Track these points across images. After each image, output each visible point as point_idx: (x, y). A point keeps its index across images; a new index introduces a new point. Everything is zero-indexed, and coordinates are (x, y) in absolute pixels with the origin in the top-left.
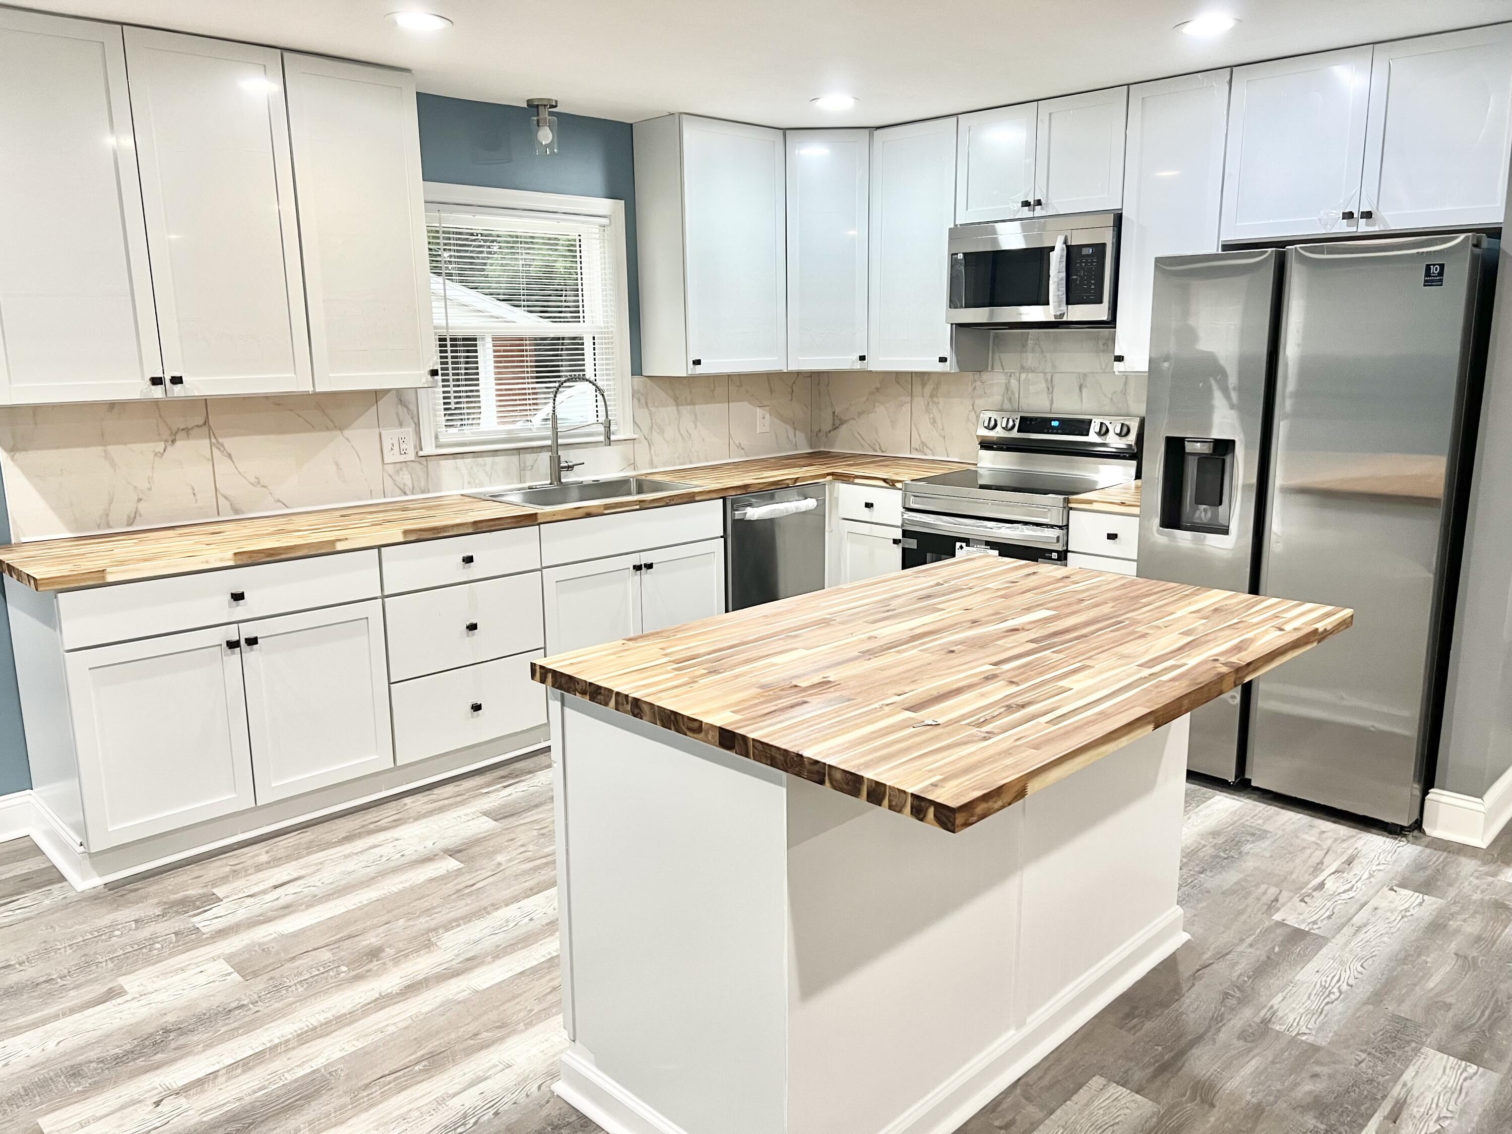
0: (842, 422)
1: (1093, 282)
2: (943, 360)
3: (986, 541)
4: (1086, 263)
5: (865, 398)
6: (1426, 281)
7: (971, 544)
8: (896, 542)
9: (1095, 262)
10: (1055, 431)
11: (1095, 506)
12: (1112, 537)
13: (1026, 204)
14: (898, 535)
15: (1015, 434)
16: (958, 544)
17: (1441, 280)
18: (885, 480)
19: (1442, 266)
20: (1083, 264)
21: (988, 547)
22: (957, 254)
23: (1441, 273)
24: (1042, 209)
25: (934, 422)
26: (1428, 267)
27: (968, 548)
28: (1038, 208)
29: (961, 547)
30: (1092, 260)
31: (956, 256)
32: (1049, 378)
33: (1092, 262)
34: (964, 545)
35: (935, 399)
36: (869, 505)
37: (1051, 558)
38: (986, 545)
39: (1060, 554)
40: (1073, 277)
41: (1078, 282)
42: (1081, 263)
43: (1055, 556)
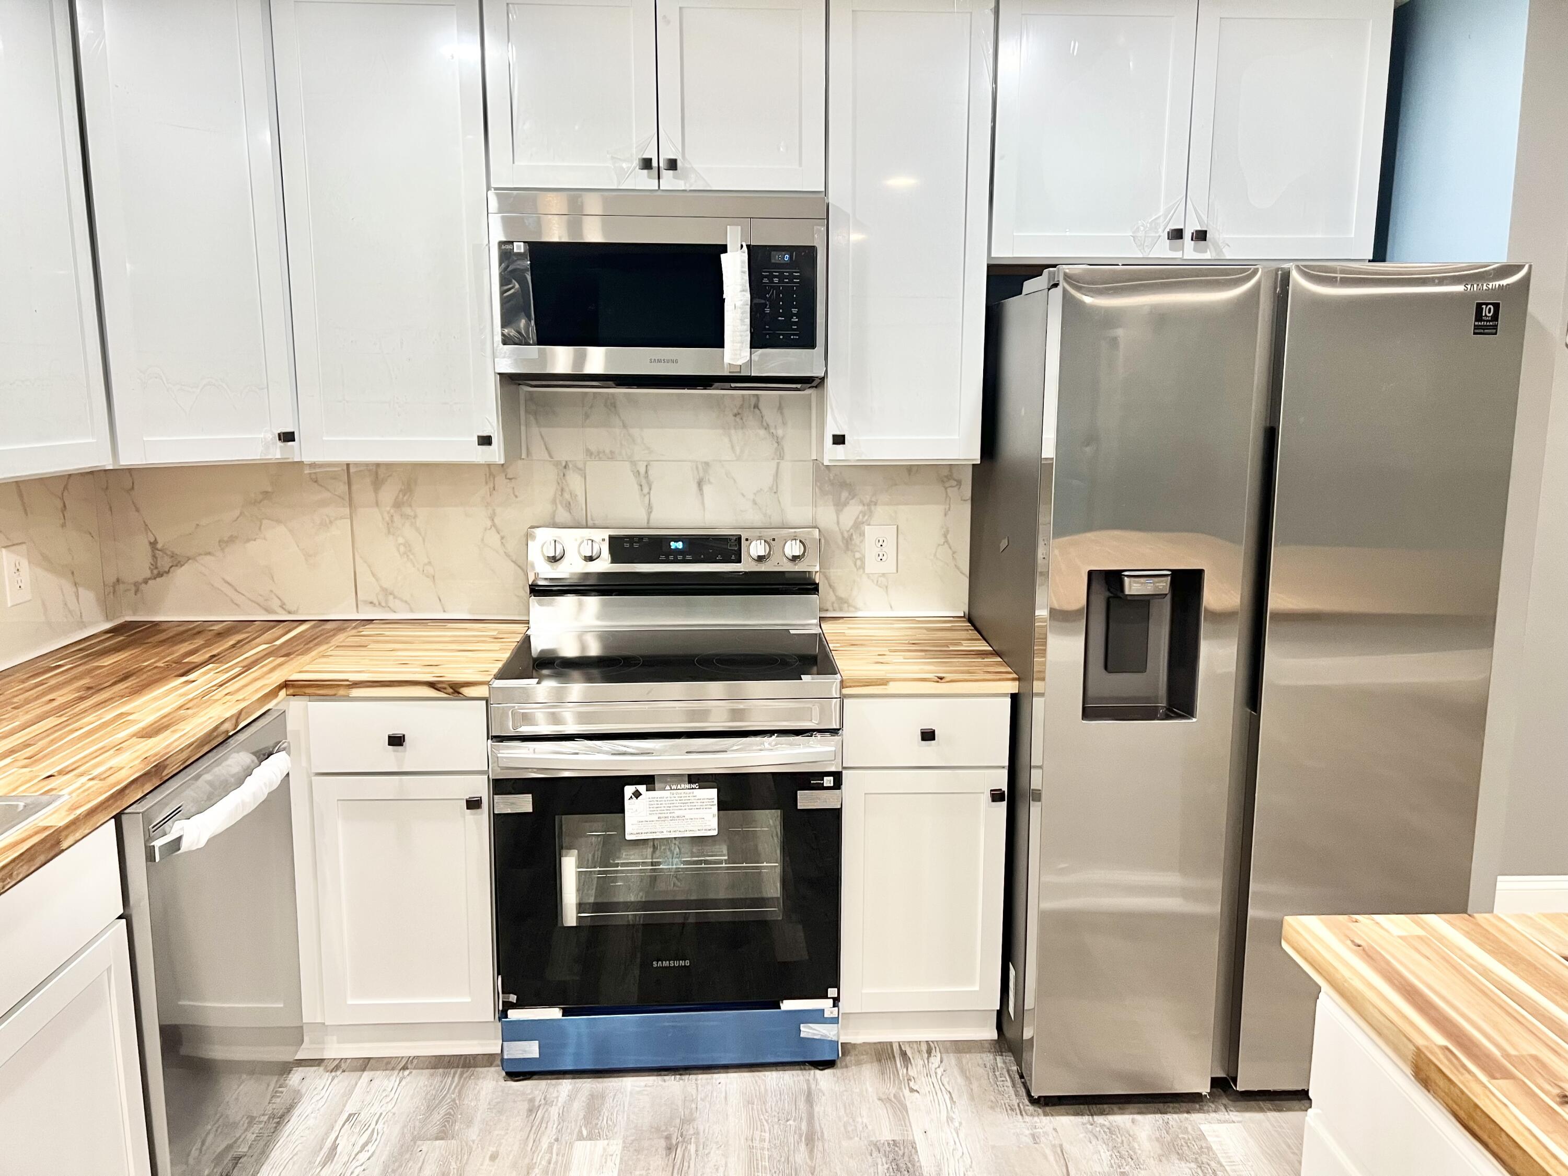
0: (177, 561)
1: (795, 311)
2: (485, 441)
3: (689, 775)
4: (781, 277)
5: (237, 513)
6: (1476, 327)
7: (657, 785)
8: (473, 804)
9: (796, 277)
10: (680, 557)
11: (892, 688)
12: (928, 735)
13: (647, 164)
14: (480, 788)
15: (604, 565)
16: (629, 790)
17: (1495, 327)
18: (432, 685)
19: (1497, 306)
20: (776, 280)
21: (694, 786)
22: (512, 242)
23: (1495, 317)
24: (675, 177)
25: (407, 550)
26: (1479, 307)
27: (651, 794)
28: (667, 175)
29: (637, 794)
30: (791, 273)
31: (508, 247)
32: (642, 470)
33: (791, 278)
34: (642, 788)
35: (407, 510)
36: (396, 741)
37: (822, 788)
38: (690, 782)
39: (838, 777)
40: (757, 301)
41: (767, 310)
42: (771, 278)
43: (828, 781)
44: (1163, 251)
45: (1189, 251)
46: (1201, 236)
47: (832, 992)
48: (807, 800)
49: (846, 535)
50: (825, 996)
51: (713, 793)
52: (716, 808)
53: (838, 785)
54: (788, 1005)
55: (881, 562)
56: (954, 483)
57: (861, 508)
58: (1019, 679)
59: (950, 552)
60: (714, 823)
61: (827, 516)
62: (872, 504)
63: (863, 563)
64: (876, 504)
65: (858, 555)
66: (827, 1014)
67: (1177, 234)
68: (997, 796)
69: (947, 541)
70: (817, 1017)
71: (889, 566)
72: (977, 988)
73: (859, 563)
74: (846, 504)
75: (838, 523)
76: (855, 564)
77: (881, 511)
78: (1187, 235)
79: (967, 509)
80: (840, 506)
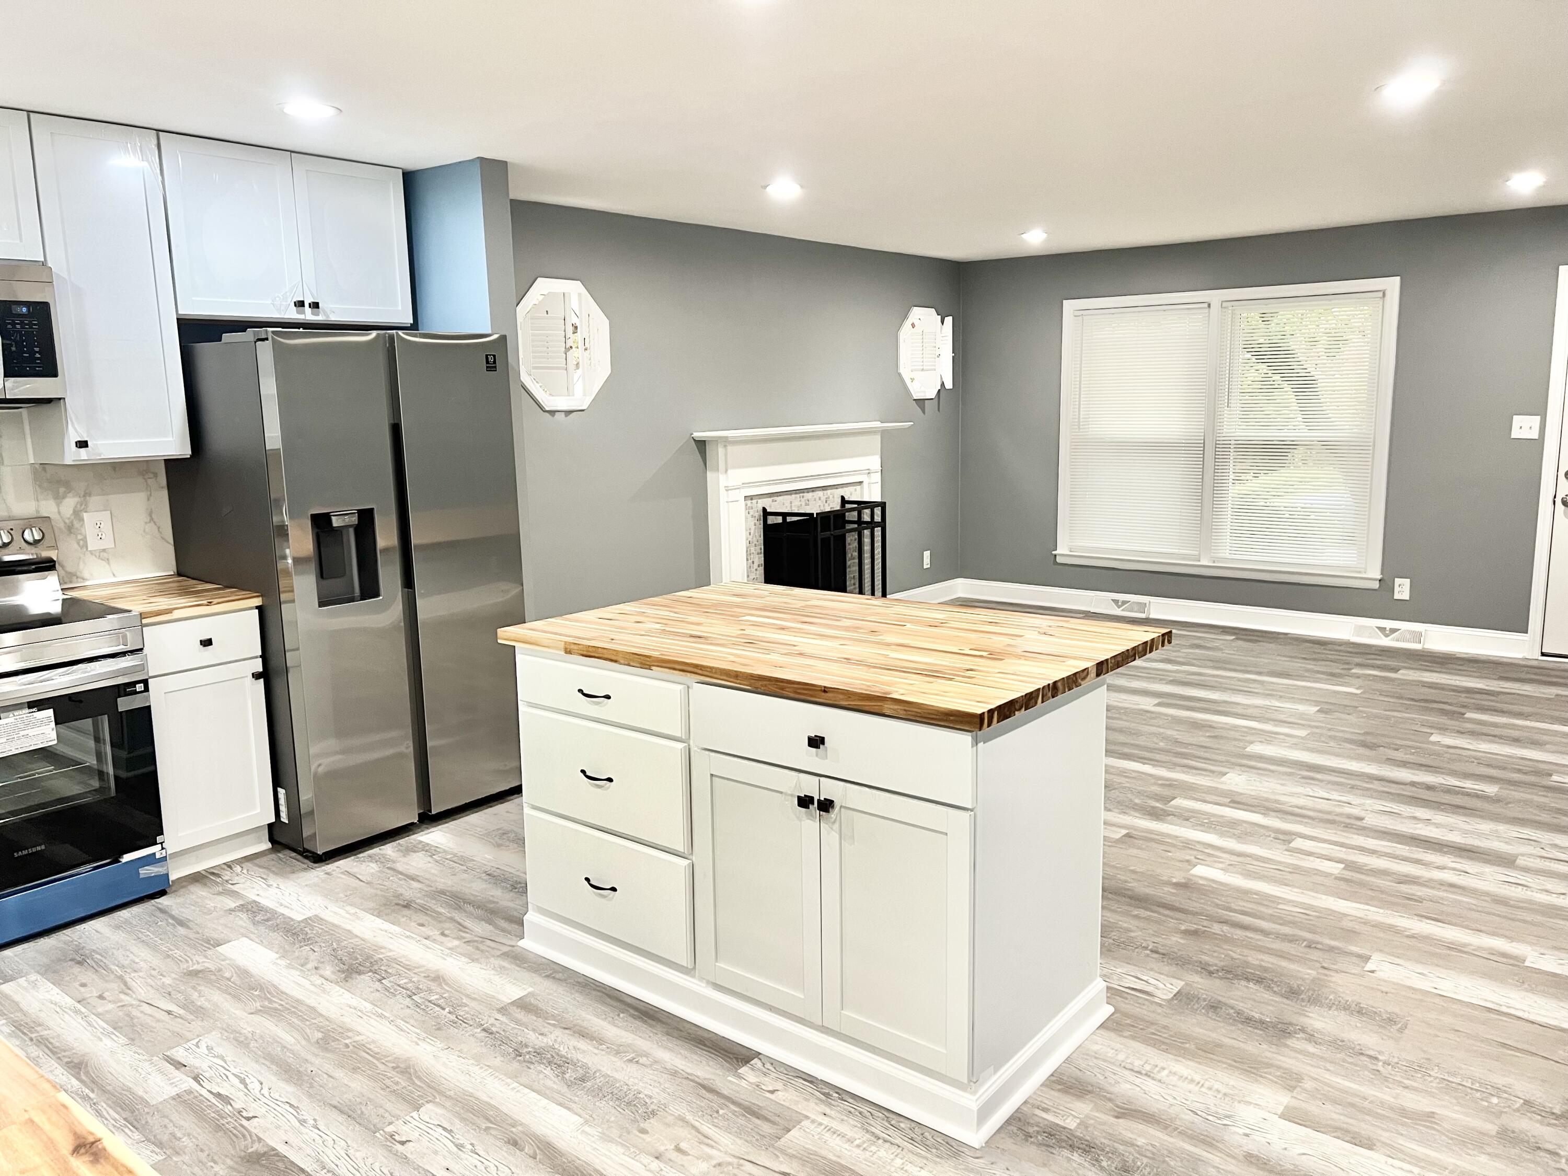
1: (37, 349)
3: (29, 703)
4: (22, 323)
6: (487, 367)
9: (35, 325)
11: (177, 614)
12: (207, 643)
17: (495, 367)
19: (494, 356)
20: (18, 327)
21: (34, 710)
23: (495, 362)
26: (487, 356)
30: (30, 322)
33: (31, 325)
37: (136, 693)
38: (29, 708)
39: (145, 682)
40: (4, 342)
41: (14, 349)
42: (14, 324)
43: (140, 687)
44: (293, 315)
45: (308, 315)
46: (315, 305)
47: (159, 839)
48: (124, 704)
49: (67, 521)
50: (155, 843)
51: (50, 712)
52: (53, 723)
53: (146, 689)
54: (127, 858)
55: (101, 541)
56: (152, 476)
57: (77, 499)
58: (262, 596)
59: (156, 528)
60: (54, 735)
61: (48, 508)
62: (87, 494)
63: (86, 542)
64: (90, 495)
65: (80, 537)
66: (158, 856)
67: (300, 304)
68: (256, 676)
69: (152, 519)
70: (151, 860)
71: (108, 543)
72: (258, 811)
73: (81, 542)
74: (64, 498)
75: (59, 513)
76: (78, 543)
77: (95, 500)
78: (307, 305)
79: (165, 493)
80: (59, 498)
